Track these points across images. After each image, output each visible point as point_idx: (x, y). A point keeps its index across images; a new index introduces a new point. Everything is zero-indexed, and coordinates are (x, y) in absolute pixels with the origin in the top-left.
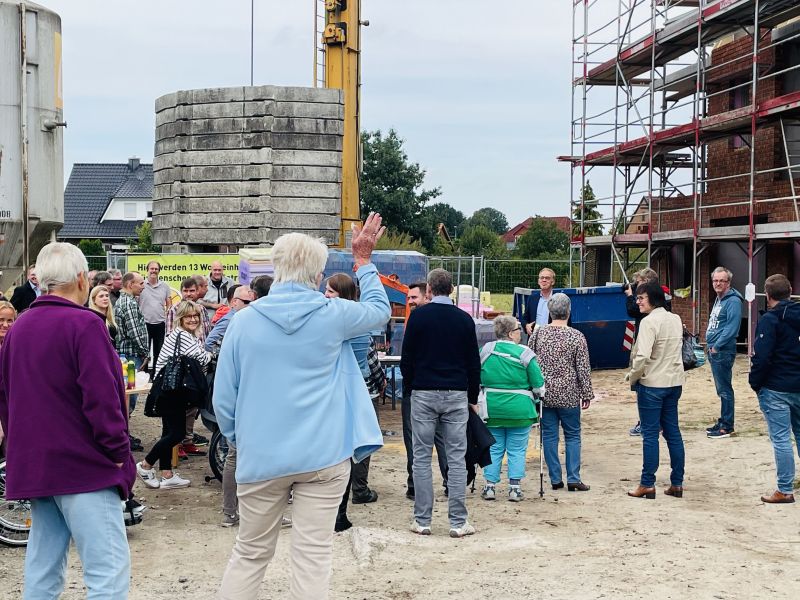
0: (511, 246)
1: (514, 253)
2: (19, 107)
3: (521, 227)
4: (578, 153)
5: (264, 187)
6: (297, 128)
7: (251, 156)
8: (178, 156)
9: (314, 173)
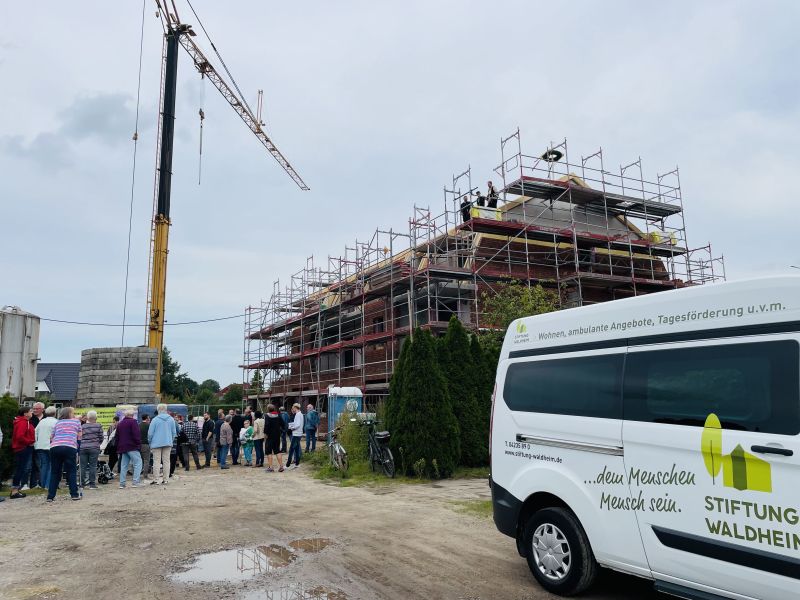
0: (221, 398)
1: (222, 402)
2: (22, 353)
3: (226, 389)
4: (246, 364)
5: (126, 383)
6: (141, 361)
7: (122, 372)
8: (91, 372)
9: (146, 377)
